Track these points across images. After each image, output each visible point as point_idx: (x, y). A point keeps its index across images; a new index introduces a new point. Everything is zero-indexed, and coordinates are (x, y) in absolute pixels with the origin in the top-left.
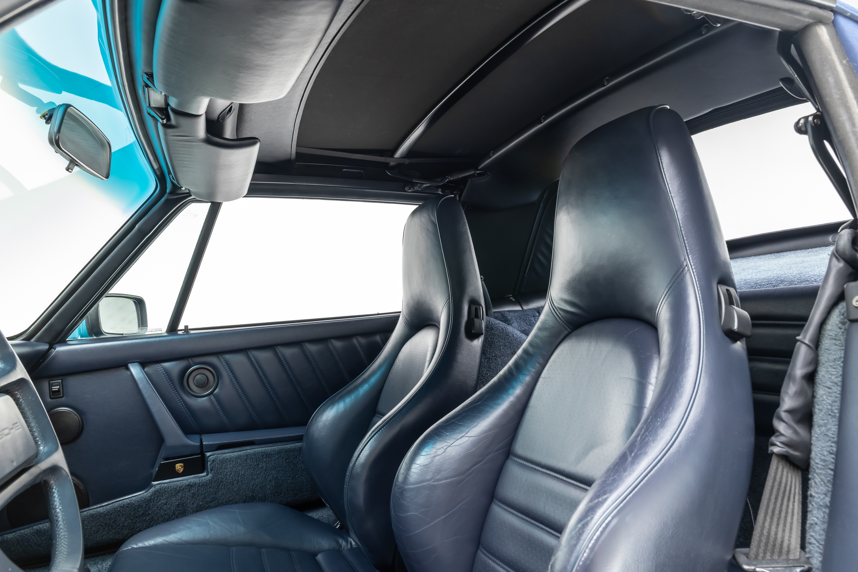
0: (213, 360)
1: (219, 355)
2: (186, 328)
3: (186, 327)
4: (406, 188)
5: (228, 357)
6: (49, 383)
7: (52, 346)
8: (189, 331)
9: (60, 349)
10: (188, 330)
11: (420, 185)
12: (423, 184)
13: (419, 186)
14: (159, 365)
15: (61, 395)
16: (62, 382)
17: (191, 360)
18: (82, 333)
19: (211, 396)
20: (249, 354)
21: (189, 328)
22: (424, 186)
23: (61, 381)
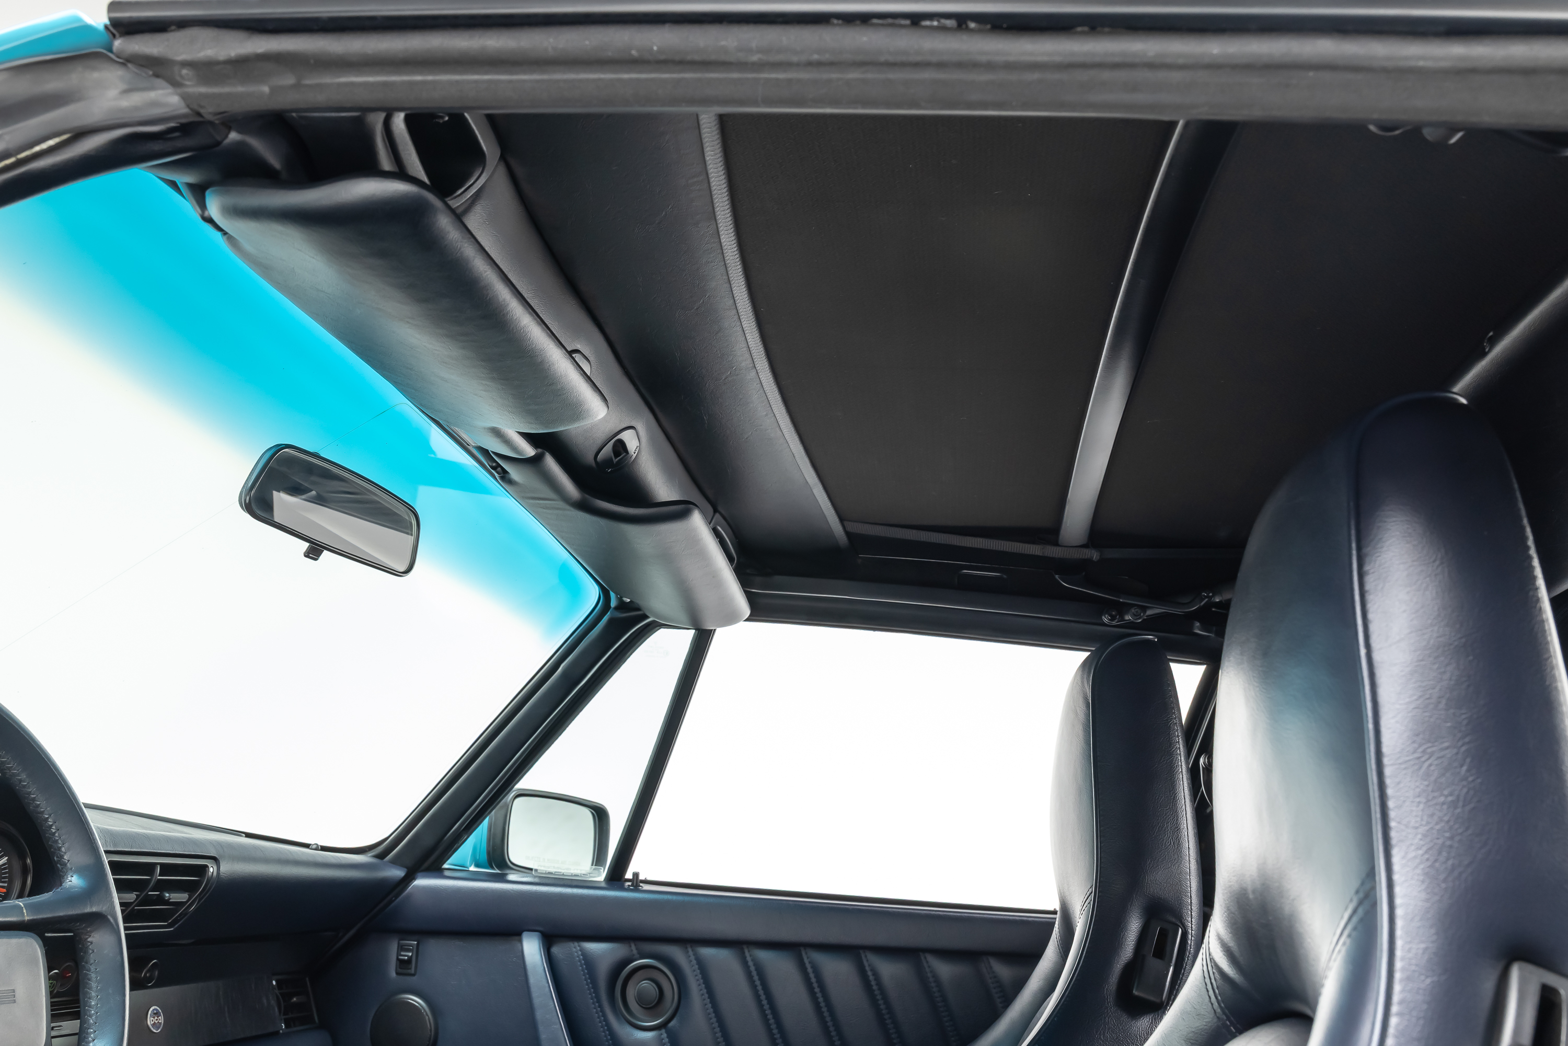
0: (676, 953)
1: (689, 946)
2: (635, 877)
3: (636, 875)
4: (1103, 617)
5: (707, 952)
6: (399, 943)
7: (410, 877)
8: (641, 884)
9: (422, 882)
10: (639, 881)
11: (1136, 610)
12: (1144, 609)
13: (1135, 613)
14: (576, 944)
15: (413, 971)
16: (418, 945)
17: (635, 945)
18: (478, 858)
19: (663, 1031)
20: (747, 954)
21: (641, 877)
22: (1149, 612)
23: (416, 943)
